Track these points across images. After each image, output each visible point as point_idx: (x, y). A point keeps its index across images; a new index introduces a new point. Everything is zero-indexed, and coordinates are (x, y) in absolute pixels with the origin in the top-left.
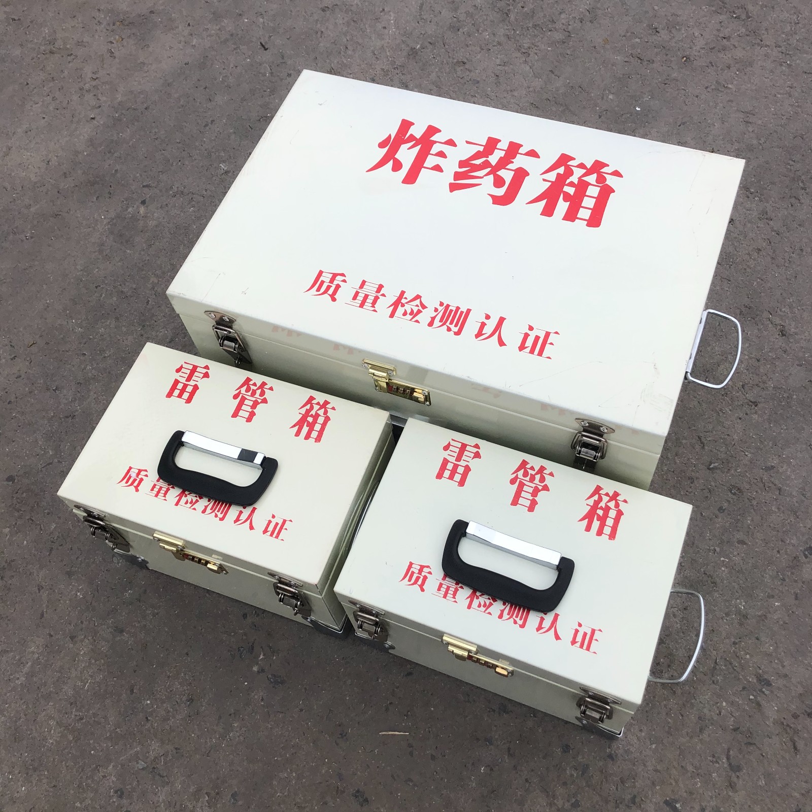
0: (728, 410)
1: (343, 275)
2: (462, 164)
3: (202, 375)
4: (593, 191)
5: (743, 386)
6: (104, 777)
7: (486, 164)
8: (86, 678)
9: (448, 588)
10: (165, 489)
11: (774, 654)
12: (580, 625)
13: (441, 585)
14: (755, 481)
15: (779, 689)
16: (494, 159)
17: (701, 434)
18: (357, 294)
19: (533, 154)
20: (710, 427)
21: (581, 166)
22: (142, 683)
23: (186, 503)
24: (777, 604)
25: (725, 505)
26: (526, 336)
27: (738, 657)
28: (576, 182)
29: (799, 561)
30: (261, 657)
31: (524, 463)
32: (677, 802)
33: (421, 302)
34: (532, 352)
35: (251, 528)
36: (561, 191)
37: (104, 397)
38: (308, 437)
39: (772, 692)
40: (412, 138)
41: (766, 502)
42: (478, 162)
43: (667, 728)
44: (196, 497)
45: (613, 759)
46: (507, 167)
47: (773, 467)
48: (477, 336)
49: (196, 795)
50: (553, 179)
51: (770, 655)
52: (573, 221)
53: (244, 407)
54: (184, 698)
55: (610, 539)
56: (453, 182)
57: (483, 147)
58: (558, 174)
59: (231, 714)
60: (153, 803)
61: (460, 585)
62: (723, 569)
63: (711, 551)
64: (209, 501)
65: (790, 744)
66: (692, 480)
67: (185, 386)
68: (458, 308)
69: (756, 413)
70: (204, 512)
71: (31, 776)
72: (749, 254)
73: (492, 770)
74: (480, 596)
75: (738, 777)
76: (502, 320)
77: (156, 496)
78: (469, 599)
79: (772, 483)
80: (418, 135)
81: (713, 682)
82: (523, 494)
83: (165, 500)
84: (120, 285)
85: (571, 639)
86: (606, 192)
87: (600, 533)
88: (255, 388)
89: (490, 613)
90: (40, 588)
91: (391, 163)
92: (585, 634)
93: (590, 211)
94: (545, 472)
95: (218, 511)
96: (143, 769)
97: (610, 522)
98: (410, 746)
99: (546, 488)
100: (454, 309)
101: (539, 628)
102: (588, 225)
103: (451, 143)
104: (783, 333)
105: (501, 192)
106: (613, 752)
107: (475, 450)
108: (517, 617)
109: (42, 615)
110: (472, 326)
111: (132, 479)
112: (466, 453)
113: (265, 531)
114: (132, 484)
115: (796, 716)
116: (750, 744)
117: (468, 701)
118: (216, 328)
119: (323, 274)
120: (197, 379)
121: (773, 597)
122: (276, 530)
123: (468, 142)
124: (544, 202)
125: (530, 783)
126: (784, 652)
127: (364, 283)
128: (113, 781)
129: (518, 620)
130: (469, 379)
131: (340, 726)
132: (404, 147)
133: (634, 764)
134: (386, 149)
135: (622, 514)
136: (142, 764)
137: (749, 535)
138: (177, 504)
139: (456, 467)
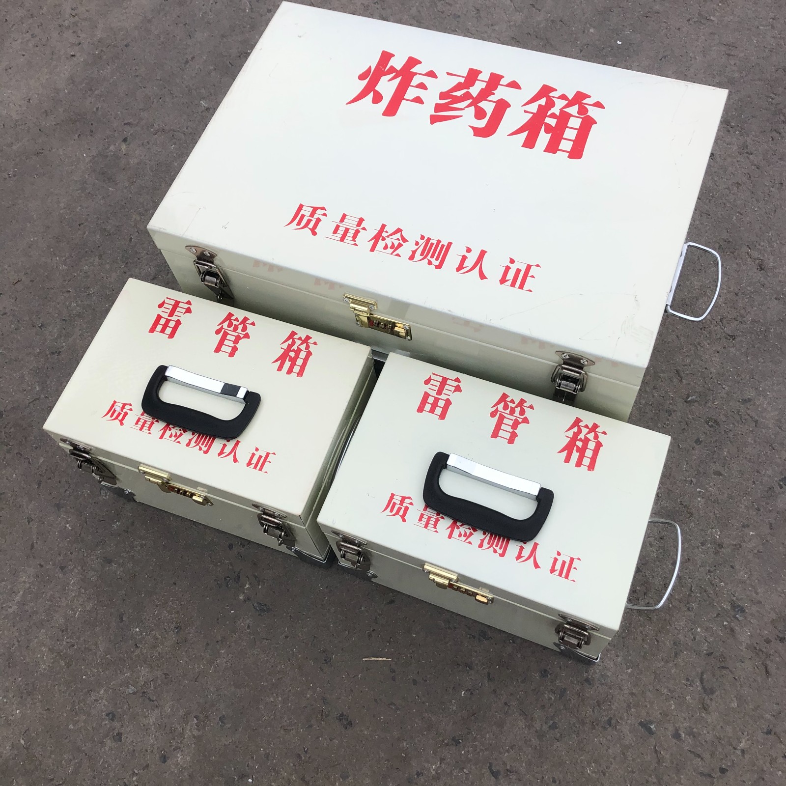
0: (706, 343)
1: (323, 209)
2: (443, 96)
3: (185, 310)
4: (575, 123)
5: (721, 320)
6: (96, 700)
7: (468, 96)
8: (76, 607)
9: (429, 518)
10: (150, 423)
11: (748, 582)
12: (559, 554)
13: (422, 516)
14: (733, 414)
15: (752, 615)
16: (475, 90)
17: (679, 368)
18: (337, 227)
19: (514, 85)
20: (688, 361)
21: (563, 97)
22: (130, 611)
23: (171, 436)
24: (752, 533)
25: (702, 437)
26: (508, 269)
27: (713, 585)
28: (558, 114)
29: (774, 492)
30: (247, 586)
31: (504, 396)
32: (651, 723)
33: (402, 236)
34: (513, 285)
35: (235, 460)
36: (544, 123)
37: (89, 334)
38: (290, 371)
39: (746, 618)
40: (392, 69)
41: (742, 435)
42: (459, 93)
43: (642, 654)
44: (180, 430)
45: (590, 684)
46: (488, 99)
47: (750, 400)
48: (458, 269)
49: (185, 718)
50: (535, 111)
51: (744, 582)
52: (555, 152)
53: (226, 342)
54: (173, 626)
55: (589, 470)
56: (434, 114)
57: (464, 79)
58: (540, 106)
59: (218, 642)
60: (144, 725)
61: (441, 515)
62: (699, 499)
63: (688, 482)
64: (193, 434)
65: (763, 668)
66: (669, 412)
67: (168, 321)
68: (439, 242)
69: (733, 347)
70: (188, 445)
71: (26, 699)
72: (728, 188)
73: (472, 694)
74: (461, 526)
75: (711, 700)
76: (483, 253)
77: (141, 429)
78: (450, 529)
79: (749, 415)
80: (398, 67)
81: (688, 609)
82: (503, 427)
83: (150, 433)
84: (103, 223)
85: (550, 568)
86: (588, 124)
87: (579, 464)
88: (237, 323)
89: (470, 543)
90: (30, 520)
91: (371, 95)
92: (564, 563)
93: (572, 143)
94: (525, 405)
95: (202, 444)
96: (134, 693)
97: (589, 453)
98: (393, 671)
99: (526, 421)
100: (435, 242)
101: (519, 557)
102: (570, 157)
103: (431, 74)
104: (761, 267)
105: (482, 124)
106: (590, 677)
107: (456, 384)
108: (497, 546)
109: (32, 547)
110: (453, 260)
111: (117, 413)
112: (447, 387)
113: (249, 464)
114: (116, 418)
115: (768, 641)
116: (723, 667)
117: (449, 628)
118: (197, 263)
119: (304, 208)
120: (179, 314)
121: (748, 526)
122: (259, 462)
123: (448, 74)
124: (525, 134)
125: (509, 706)
126: (758, 580)
127: (344, 216)
128: (104, 705)
129: (497, 549)
130: (450, 313)
131: (324, 652)
132: (384, 79)
133: (611, 689)
134: (366, 81)
135: (602, 445)
136: (131, 689)
137: (725, 466)
138: (161, 437)
139: (437, 400)
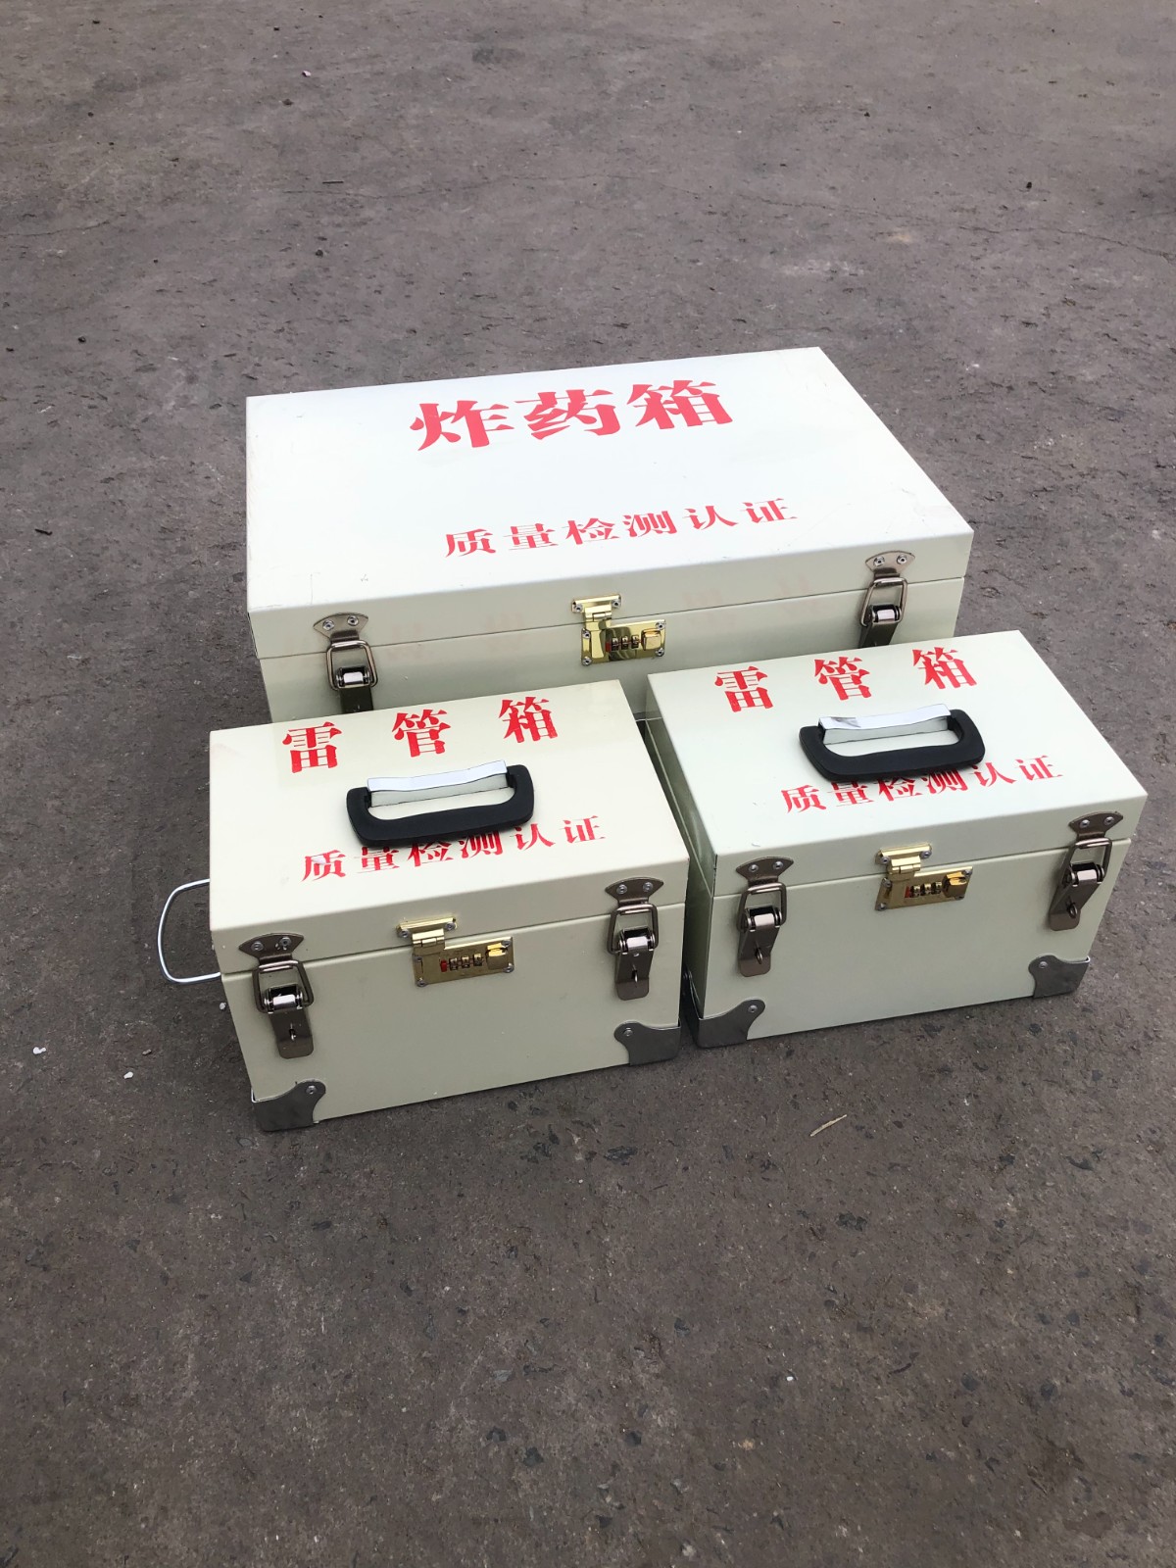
1: (480, 531)
2: (529, 418)
3: (329, 733)
4: (697, 401)
8: (314, 1319)
9: (849, 793)
10: (385, 858)
12: (1021, 761)
13: (838, 794)
16: (563, 404)
18: (516, 539)
19: (601, 393)
21: (664, 388)
23: (431, 858)
26: (750, 510)
28: (671, 399)
30: (577, 1140)
31: (818, 662)
33: (602, 522)
34: (770, 519)
35: (549, 843)
36: (663, 408)
38: (536, 737)
40: (446, 415)
44: (439, 846)
46: (584, 408)
48: (698, 527)
52: (701, 425)
53: (421, 742)
56: (535, 432)
57: (540, 401)
58: (646, 400)
61: (860, 785)
64: (462, 843)
67: (313, 752)
68: (650, 515)
70: (465, 855)
74: (892, 783)
78: (883, 792)
80: (454, 410)
82: (845, 686)
83: (396, 866)
85: (1025, 776)
86: (711, 398)
87: (956, 684)
88: (418, 720)
89: (919, 793)
92: (1034, 766)
93: (710, 414)
94: (848, 660)
95: (486, 847)
97: (956, 672)
98: (859, 1128)
99: (863, 673)
101: (983, 781)
102: (719, 423)
103: (499, 407)
105: (597, 425)
107: (754, 672)
110: (682, 522)
111: (323, 867)
112: (746, 679)
113: (571, 840)
114: (327, 872)
118: (334, 650)
119: (455, 537)
120: (324, 740)
122: (583, 832)
124: (654, 420)
125: (1030, 1084)
127: (514, 530)
128: (472, 1426)
129: (954, 785)
131: (752, 1157)
132: (445, 423)
135: (961, 662)
136: (501, 1375)
139: (747, 694)
